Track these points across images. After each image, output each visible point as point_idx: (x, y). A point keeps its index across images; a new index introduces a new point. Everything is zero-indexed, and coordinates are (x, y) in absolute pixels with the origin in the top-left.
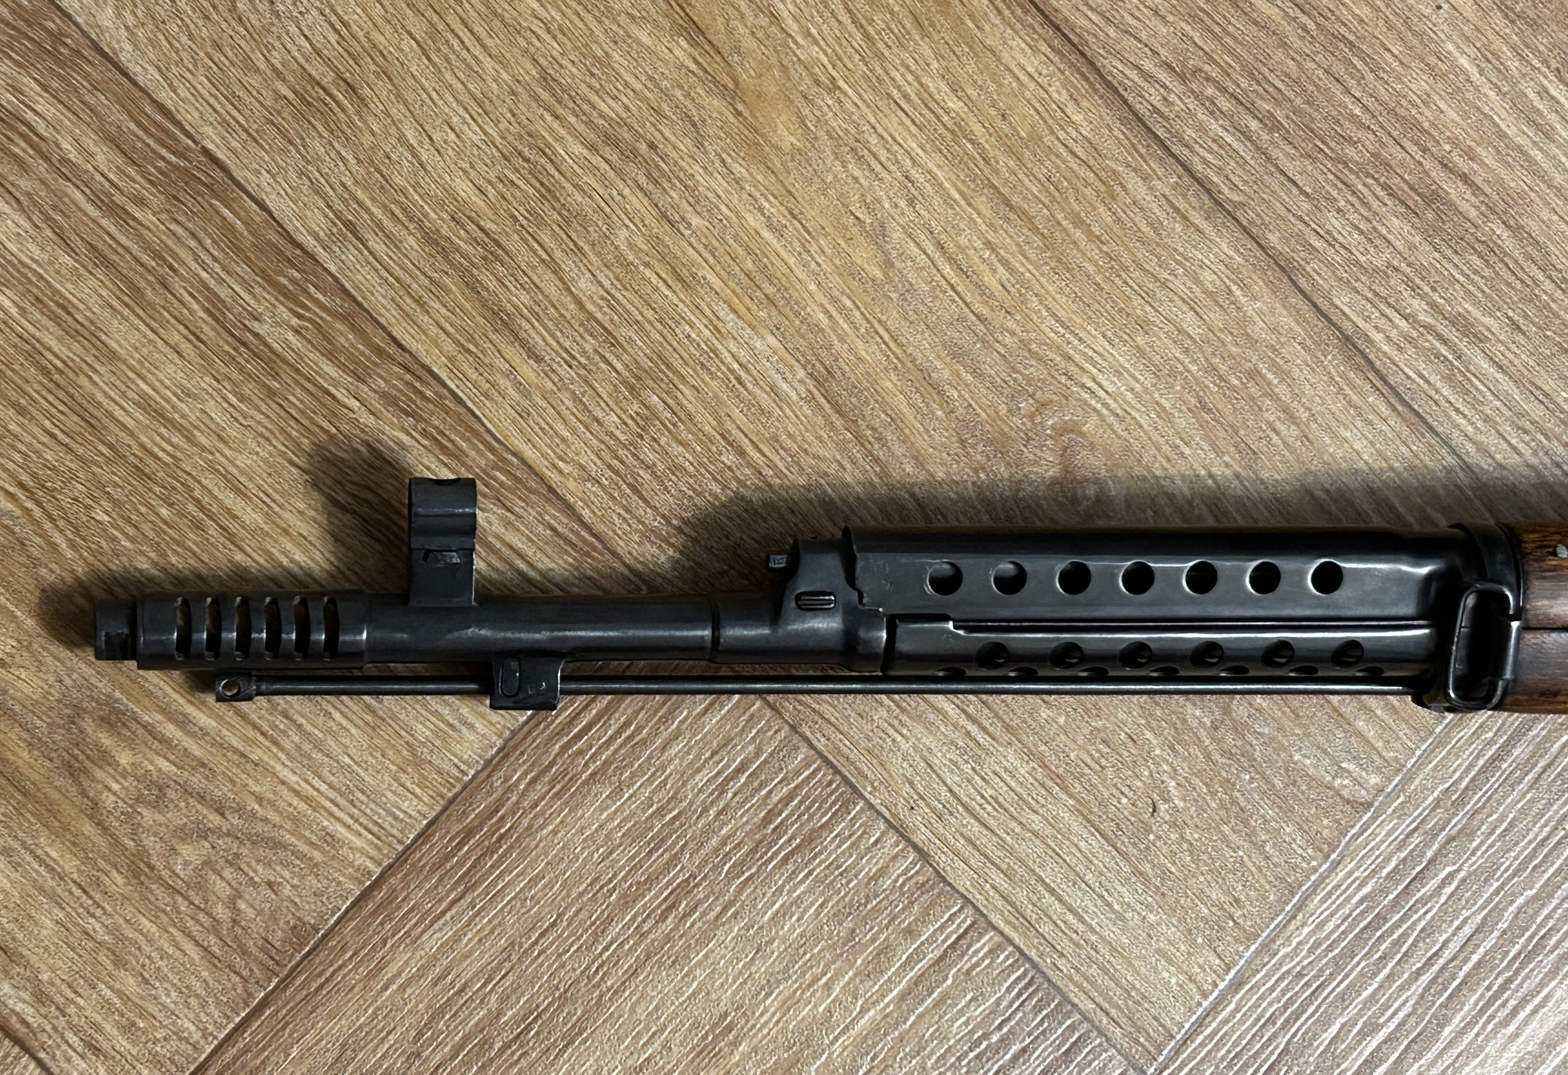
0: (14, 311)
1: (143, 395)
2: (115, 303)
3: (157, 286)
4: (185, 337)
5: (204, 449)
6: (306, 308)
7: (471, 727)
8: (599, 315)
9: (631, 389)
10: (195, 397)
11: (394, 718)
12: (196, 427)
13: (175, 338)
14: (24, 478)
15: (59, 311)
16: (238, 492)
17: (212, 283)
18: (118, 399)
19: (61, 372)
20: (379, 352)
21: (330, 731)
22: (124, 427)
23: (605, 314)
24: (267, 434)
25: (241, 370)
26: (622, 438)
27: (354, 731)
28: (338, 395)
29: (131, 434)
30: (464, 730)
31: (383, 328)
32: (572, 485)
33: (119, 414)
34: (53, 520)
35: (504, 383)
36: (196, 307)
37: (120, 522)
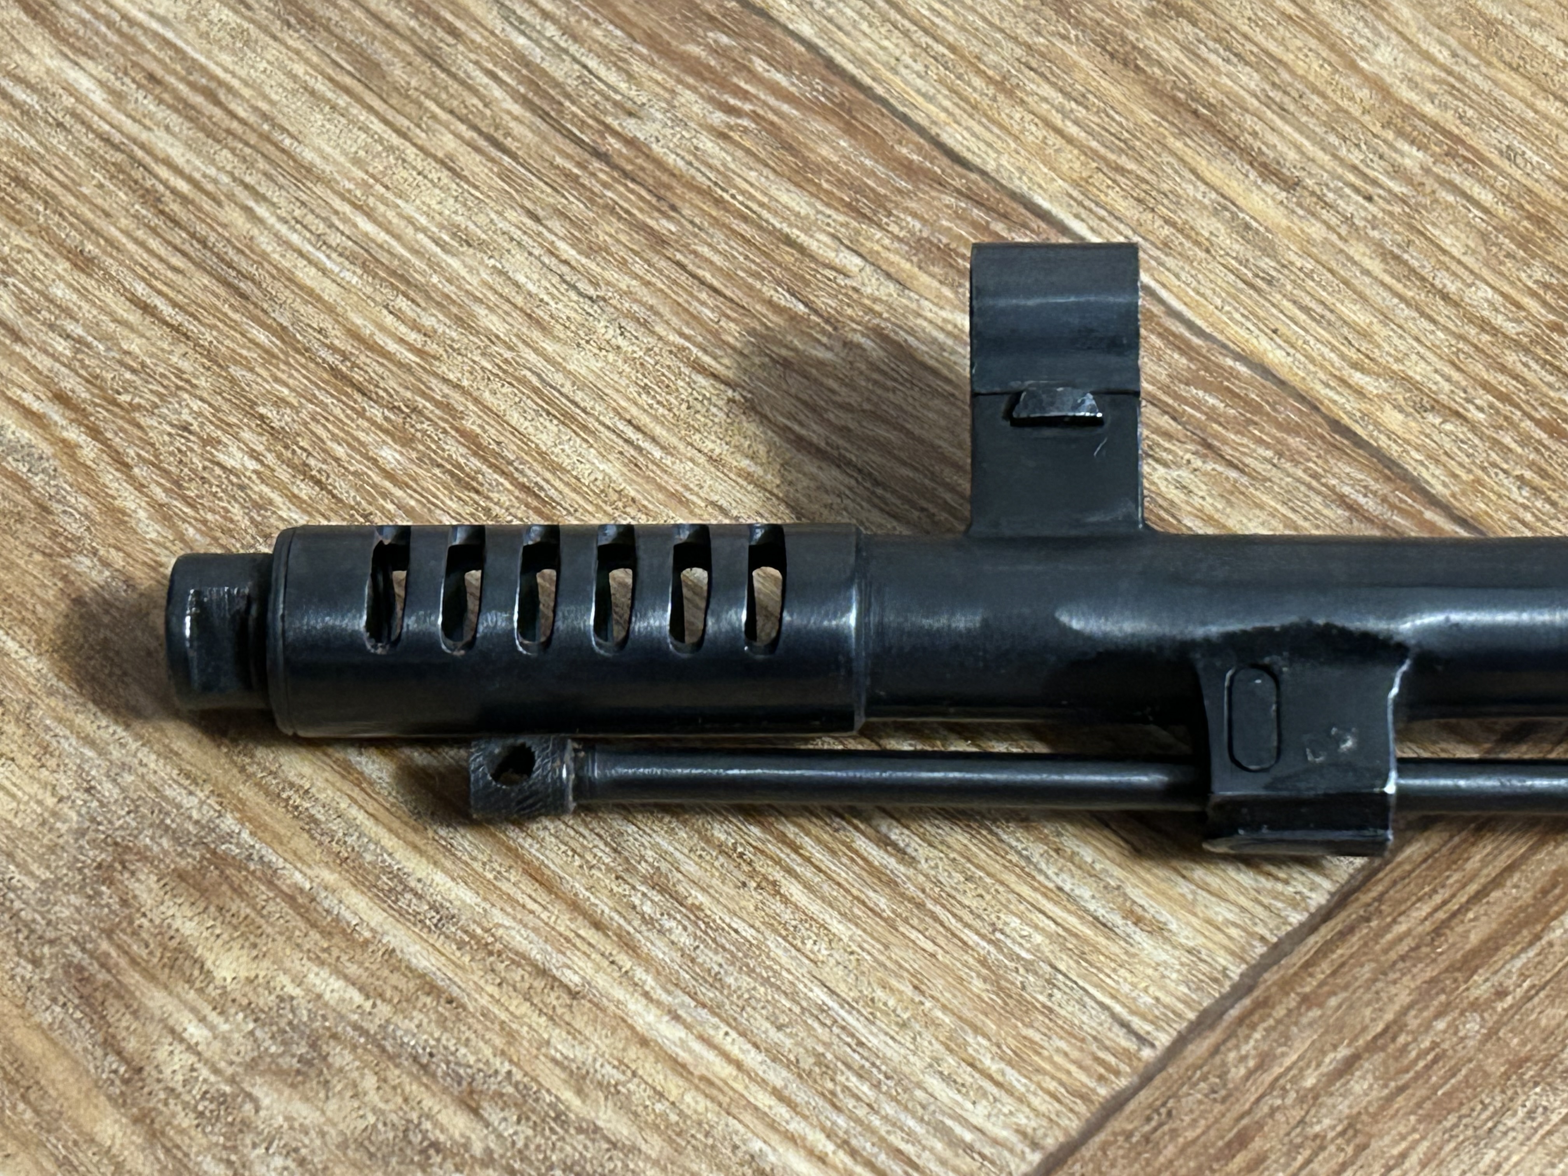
0: (98, 97)
1: (363, 242)
2: (321, 86)
3: (418, 60)
4: (469, 144)
5: (493, 338)
6: (745, 96)
7: (1158, 930)
8: (1429, 109)
9: (1525, 242)
10: (482, 246)
11: (947, 899)
12: (477, 299)
13: (448, 143)
14: (70, 383)
15: (198, 100)
16: (566, 419)
17: (536, 54)
18: (307, 248)
19: (185, 200)
20: (909, 170)
21: (774, 924)
22: (313, 297)
23: (1445, 107)
24: (642, 313)
25: (591, 199)
26: (1511, 329)
27: (838, 927)
28: (813, 245)
29: (330, 309)
30: (1139, 936)
31: (921, 131)
32: (1393, 419)
33: (307, 275)
34: (124, 466)
35: (1206, 225)
36: (497, 92)
37: (283, 474)
